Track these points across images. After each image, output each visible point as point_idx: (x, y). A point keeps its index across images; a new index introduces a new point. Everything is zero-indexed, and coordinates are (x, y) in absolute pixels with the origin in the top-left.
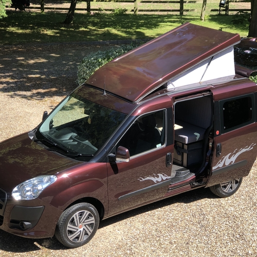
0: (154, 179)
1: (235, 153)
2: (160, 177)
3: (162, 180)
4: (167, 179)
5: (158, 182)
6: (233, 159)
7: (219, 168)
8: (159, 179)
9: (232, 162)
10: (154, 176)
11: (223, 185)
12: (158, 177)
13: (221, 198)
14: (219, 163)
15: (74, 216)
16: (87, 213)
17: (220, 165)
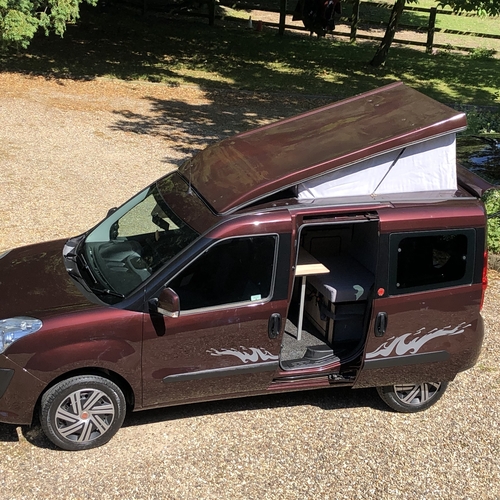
0: (243, 357)
1: (421, 336)
2: (255, 354)
3: (260, 360)
4: (270, 360)
5: (250, 362)
6: (416, 345)
7: (380, 356)
8: (254, 358)
9: (413, 350)
10: (241, 351)
11: (399, 389)
12: (251, 353)
13: (395, 411)
14: (383, 348)
15: (71, 396)
16: (98, 394)
17: (386, 352)
